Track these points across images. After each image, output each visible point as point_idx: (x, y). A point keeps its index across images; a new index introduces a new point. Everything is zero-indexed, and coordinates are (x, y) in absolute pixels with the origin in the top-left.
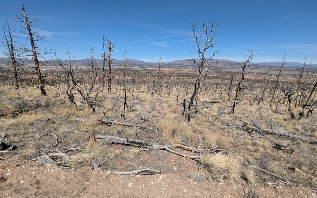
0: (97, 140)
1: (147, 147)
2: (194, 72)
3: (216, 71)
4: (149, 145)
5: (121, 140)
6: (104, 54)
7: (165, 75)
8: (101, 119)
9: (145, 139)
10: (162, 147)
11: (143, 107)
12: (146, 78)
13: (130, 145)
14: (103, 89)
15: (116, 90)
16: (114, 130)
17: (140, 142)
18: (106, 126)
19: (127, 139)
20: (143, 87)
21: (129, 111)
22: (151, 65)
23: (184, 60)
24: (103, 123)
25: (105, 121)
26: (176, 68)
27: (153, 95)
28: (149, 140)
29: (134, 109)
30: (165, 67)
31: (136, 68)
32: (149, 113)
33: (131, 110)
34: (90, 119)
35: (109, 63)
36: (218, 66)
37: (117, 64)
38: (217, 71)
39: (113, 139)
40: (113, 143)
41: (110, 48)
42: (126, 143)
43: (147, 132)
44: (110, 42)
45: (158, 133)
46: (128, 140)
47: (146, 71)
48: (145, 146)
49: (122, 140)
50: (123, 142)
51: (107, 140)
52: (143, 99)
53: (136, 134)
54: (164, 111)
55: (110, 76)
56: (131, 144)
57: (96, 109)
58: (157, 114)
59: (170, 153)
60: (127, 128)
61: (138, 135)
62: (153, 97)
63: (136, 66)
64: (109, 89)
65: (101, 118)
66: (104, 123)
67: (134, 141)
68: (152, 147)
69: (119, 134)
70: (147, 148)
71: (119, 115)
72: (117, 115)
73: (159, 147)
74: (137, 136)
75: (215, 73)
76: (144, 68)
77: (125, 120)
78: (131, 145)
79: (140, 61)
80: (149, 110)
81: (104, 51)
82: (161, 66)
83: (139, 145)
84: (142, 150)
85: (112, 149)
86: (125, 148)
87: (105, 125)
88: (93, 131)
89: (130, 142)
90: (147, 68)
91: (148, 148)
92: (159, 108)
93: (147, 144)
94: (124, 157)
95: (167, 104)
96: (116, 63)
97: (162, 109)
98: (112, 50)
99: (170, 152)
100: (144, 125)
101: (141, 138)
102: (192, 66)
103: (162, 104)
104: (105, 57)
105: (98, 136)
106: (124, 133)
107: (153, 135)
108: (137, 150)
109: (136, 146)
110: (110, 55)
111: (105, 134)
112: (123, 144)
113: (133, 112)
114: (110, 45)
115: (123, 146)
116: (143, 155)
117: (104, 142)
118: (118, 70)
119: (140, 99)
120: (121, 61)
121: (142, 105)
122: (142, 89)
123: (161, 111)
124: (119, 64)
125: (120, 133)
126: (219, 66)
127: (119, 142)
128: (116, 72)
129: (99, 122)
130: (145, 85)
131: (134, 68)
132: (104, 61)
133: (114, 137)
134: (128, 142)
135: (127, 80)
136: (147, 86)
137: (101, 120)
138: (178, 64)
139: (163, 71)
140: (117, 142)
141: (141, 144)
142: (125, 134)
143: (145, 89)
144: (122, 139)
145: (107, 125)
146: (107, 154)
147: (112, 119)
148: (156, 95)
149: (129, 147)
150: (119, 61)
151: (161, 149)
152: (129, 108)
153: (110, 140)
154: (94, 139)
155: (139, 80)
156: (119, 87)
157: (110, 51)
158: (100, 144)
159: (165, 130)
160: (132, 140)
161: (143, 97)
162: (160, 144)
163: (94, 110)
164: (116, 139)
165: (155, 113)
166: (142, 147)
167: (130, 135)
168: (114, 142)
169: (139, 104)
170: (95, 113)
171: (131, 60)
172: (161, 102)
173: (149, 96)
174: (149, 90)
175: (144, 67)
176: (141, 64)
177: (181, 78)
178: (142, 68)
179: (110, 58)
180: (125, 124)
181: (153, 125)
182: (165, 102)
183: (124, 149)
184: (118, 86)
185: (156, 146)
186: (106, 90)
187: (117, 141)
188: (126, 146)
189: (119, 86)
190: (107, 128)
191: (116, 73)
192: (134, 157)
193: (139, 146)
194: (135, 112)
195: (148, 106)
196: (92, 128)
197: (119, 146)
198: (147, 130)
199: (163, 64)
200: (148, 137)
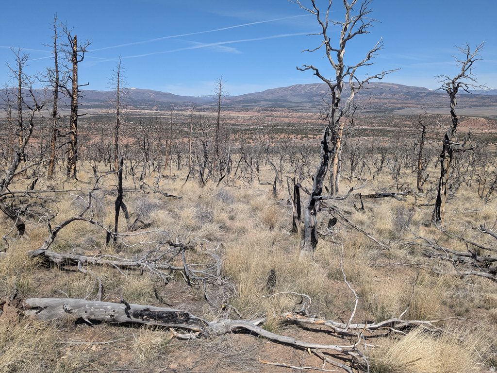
0: (27, 313)
1: (190, 327)
2: (315, 119)
3: (376, 114)
4: (196, 322)
5: (106, 310)
6: (57, 72)
7: (235, 131)
8: (41, 251)
9: (183, 305)
10: (239, 323)
11: (176, 214)
12: (181, 140)
13: (134, 323)
14: (52, 172)
15: (91, 174)
16: (84, 282)
17: (167, 312)
18: (59, 273)
19: (126, 304)
20: (173, 166)
21: (132, 228)
22: (195, 104)
23: (286, 89)
24: (47, 263)
25: (57, 256)
26: (265, 110)
27: (203, 182)
28: (195, 307)
29: (146, 222)
30: (234, 110)
31: (150, 111)
32: (193, 230)
33: (139, 224)
34: (8, 254)
35: (71, 96)
36: (382, 100)
37: (96, 103)
38: (379, 115)
39: (79, 307)
40: (80, 321)
41: (75, 55)
42: (124, 318)
43: (189, 284)
44: (75, 38)
45: (222, 285)
46: (128, 308)
47: (180, 119)
48: (184, 325)
49: (111, 308)
50: (112, 316)
51: (61, 312)
52: (175, 194)
53: (155, 291)
54: (237, 225)
55: (73, 133)
56: (139, 320)
57: (30, 225)
58: (219, 233)
59: (264, 341)
60: (124, 274)
61: (162, 294)
62: (206, 189)
63: (151, 106)
64: (69, 171)
65: (44, 246)
66: (53, 262)
67: (148, 310)
68: (207, 325)
69: (100, 294)
70: (189, 330)
71: (100, 240)
72: (94, 239)
73: (227, 326)
74: (157, 296)
75: (374, 121)
76: (176, 112)
77: (118, 252)
78: (139, 325)
79: (163, 92)
80: (193, 222)
81: (56, 62)
82: (223, 105)
83: (165, 322)
84: (174, 337)
85: (75, 339)
86: (120, 335)
87: (55, 270)
88: (15, 287)
89: (135, 316)
90: (183, 112)
91: (194, 331)
92: (224, 216)
93: (189, 319)
94: (116, 363)
95: (248, 203)
96: (93, 100)
97: (232, 218)
98: (79, 58)
99: (263, 337)
100: (179, 264)
101: (169, 302)
102: (310, 105)
103: (232, 206)
104: (60, 78)
105: (30, 301)
106: (117, 289)
107: (206, 290)
108: (157, 338)
109: (155, 327)
110: (75, 72)
111: (55, 293)
112: (114, 323)
113: (144, 231)
114: (75, 45)
115: (113, 330)
116: (177, 354)
117: (49, 317)
118: (99, 118)
119: (166, 195)
120: (106, 93)
121: (171, 211)
122: (172, 170)
123: (228, 223)
124: (102, 101)
125: (102, 291)
126: (385, 101)
127: (100, 317)
128: (93, 125)
129: (35, 259)
130: (179, 157)
131: (146, 111)
132: (56, 92)
133: (83, 301)
134: (128, 314)
135: (126, 146)
136: (184, 161)
137: (42, 254)
138: (270, 100)
139: (231, 118)
140: (93, 317)
141: (172, 317)
142: (118, 293)
143: (179, 169)
144: (109, 305)
145: (62, 269)
146: (60, 354)
147: (79, 250)
148: (211, 184)
149: (130, 330)
150: (101, 93)
151: (235, 332)
152: (132, 220)
153: (69, 311)
154: (17, 309)
155: (160, 145)
156: (102, 166)
157: (75, 63)
158: (36, 324)
159: (243, 275)
160: (143, 307)
161: (175, 190)
162: (231, 317)
163: (21, 228)
164: (90, 306)
165: (212, 228)
166: (174, 327)
167: (138, 295)
168: (84, 316)
169: (163, 208)
170: (25, 235)
171: (137, 92)
172: (227, 199)
173: (193, 187)
174: (192, 171)
175: (174, 110)
176: (165, 100)
177: (282, 136)
178: (169, 113)
179: (74, 81)
180: (118, 263)
181: (208, 261)
182: (239, 201)
183: (114, 338)
184: (97, 163)
185: (218, 324)
186: (60, 175)
187: (92, 314)
188: (124, 329)
189: (102, 163)
190: (63, 278)
191: (91, 129)
192: (150, 361)
193: (164, 325)
194: (149, 230)
195: (189, 213)
196: (12, 280)
197: (98, 328)
198: (187, 277)
199: (228, 101)
200: (193, 299)
